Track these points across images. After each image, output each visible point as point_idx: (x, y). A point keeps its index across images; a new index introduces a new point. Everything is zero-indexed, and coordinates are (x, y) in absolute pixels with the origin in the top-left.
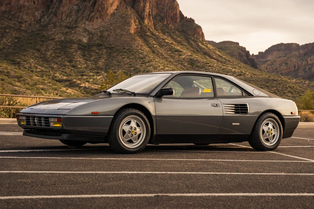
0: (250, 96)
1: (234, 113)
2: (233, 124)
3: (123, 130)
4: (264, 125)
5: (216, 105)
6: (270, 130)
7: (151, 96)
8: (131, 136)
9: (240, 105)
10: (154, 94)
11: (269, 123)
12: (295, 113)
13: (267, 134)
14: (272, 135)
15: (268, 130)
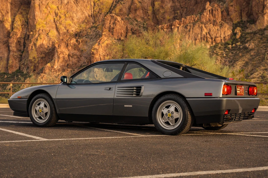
0: (157, 78)
1: (136, 95)
2: (125, 106)
3: (36, 109)
4: (164, 107)
8: (40, 114)
11: (170, 105)
12: (210, 94)
13: (167, 117)
14: (174, 119)
15: (168, 113)
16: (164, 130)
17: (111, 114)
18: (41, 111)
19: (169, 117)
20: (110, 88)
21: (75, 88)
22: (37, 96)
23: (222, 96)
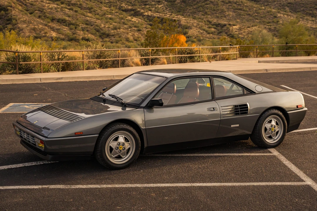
0: (252, 93)
2: (232, 126)
3: (110, 147)
4: (267, 123)
5: (213, 108)
6: (273, 126)
7: (141, 108)
8: (119, 152)
9: (240, 106)
10: (144, 105)
11: (272, 120)
15: (271, 128)
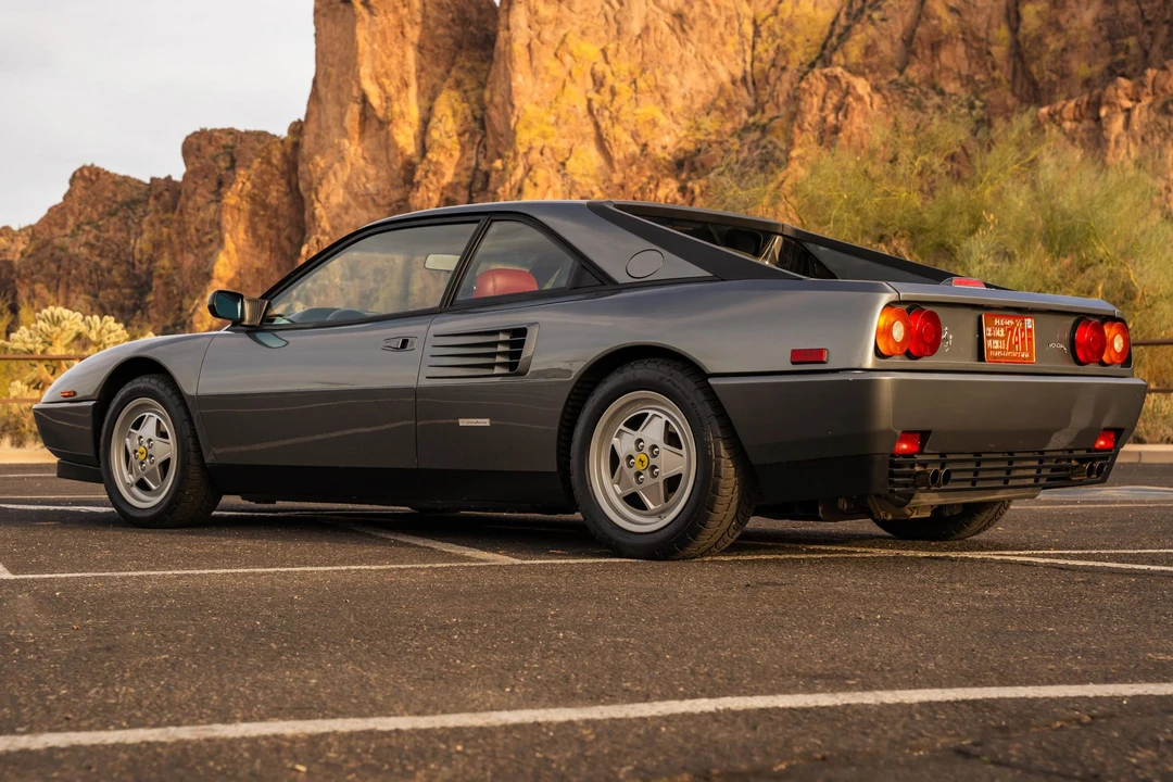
0: (603, 283)
1: (506, 371)
2: (463, 422)
3: (126, 447)
4: (621, 426)
5: (404, 341)
6: (648, 448)
8: (141, 468)
11: (647, 414)
12: (817, 356)
13: (630, 473)
14: (660, 480)
15: (635, 453)
16: (616, 535)
17: (406, 461)
18: (144, 456)
19: (638, 474)
20: (405, 343)
21: (288, 343)
22: (129, 388)
23: (875, 362)
